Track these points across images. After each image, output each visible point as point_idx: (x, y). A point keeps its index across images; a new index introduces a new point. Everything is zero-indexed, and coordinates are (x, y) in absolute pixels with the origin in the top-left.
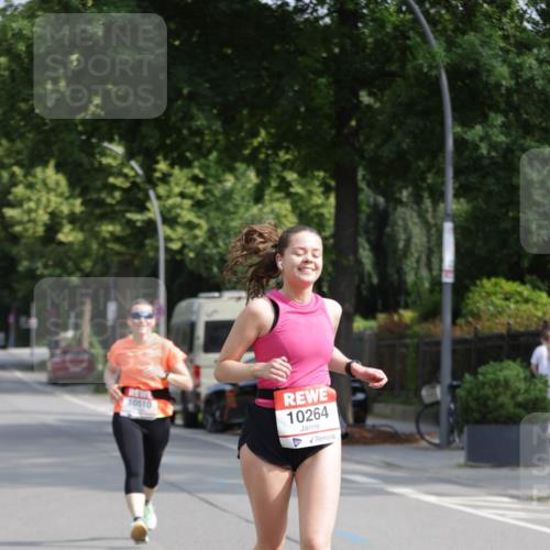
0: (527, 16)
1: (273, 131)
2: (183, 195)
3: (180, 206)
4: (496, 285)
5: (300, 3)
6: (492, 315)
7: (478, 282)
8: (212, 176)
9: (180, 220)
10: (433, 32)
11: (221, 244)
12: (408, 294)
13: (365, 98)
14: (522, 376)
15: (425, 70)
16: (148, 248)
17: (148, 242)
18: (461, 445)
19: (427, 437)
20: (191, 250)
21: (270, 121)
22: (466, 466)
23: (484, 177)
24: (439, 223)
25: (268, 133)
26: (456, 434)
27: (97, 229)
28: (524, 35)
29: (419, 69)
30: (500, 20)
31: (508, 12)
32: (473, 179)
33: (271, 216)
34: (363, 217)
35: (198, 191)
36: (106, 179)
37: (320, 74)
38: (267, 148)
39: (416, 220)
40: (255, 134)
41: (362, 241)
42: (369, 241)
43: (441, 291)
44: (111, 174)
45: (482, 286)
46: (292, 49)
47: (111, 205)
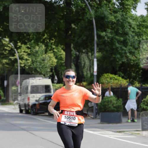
0: (116, 4)
1: (49, 35)
2: (24, 52)
3: (24, 55)
4: (108, 75)
5: (56, 1)
6: (107, 83)
7: (103, 75)
8: (32, 47)
9: (24, 58)
10: (91, 8)
11: (35, 65)
12: (84, 78)
13: (73, 26)
14: (115, 99)
15: (89, 18)
16: (15, 66)
17: (15, 64)
18: (99, 118)
19: (90, 116)
20: (27, 66)
21: (47, 32)
22: (100, 123)
23: (105, 46)
24: (93, 59)
25: (47, 35)
26: (98, 115)
27: (2, 61)
28: (115, 9)
29: (87, 18)
30: (108, 5)
31: (111, 3)
32: (103, 46)
33: (48, 57)
34: (73, 57)
35: (29, 51)
36: (4, 47)
37: (61, 19)
38: (47, 39)
39: (87, 58)
40: (44, 35)
41: (72, 64)
42: (74, 64)
43: (93, 77)
44: (6, 46)
45: (104, 76)
46: (54, 13)
47: (5, 54)
